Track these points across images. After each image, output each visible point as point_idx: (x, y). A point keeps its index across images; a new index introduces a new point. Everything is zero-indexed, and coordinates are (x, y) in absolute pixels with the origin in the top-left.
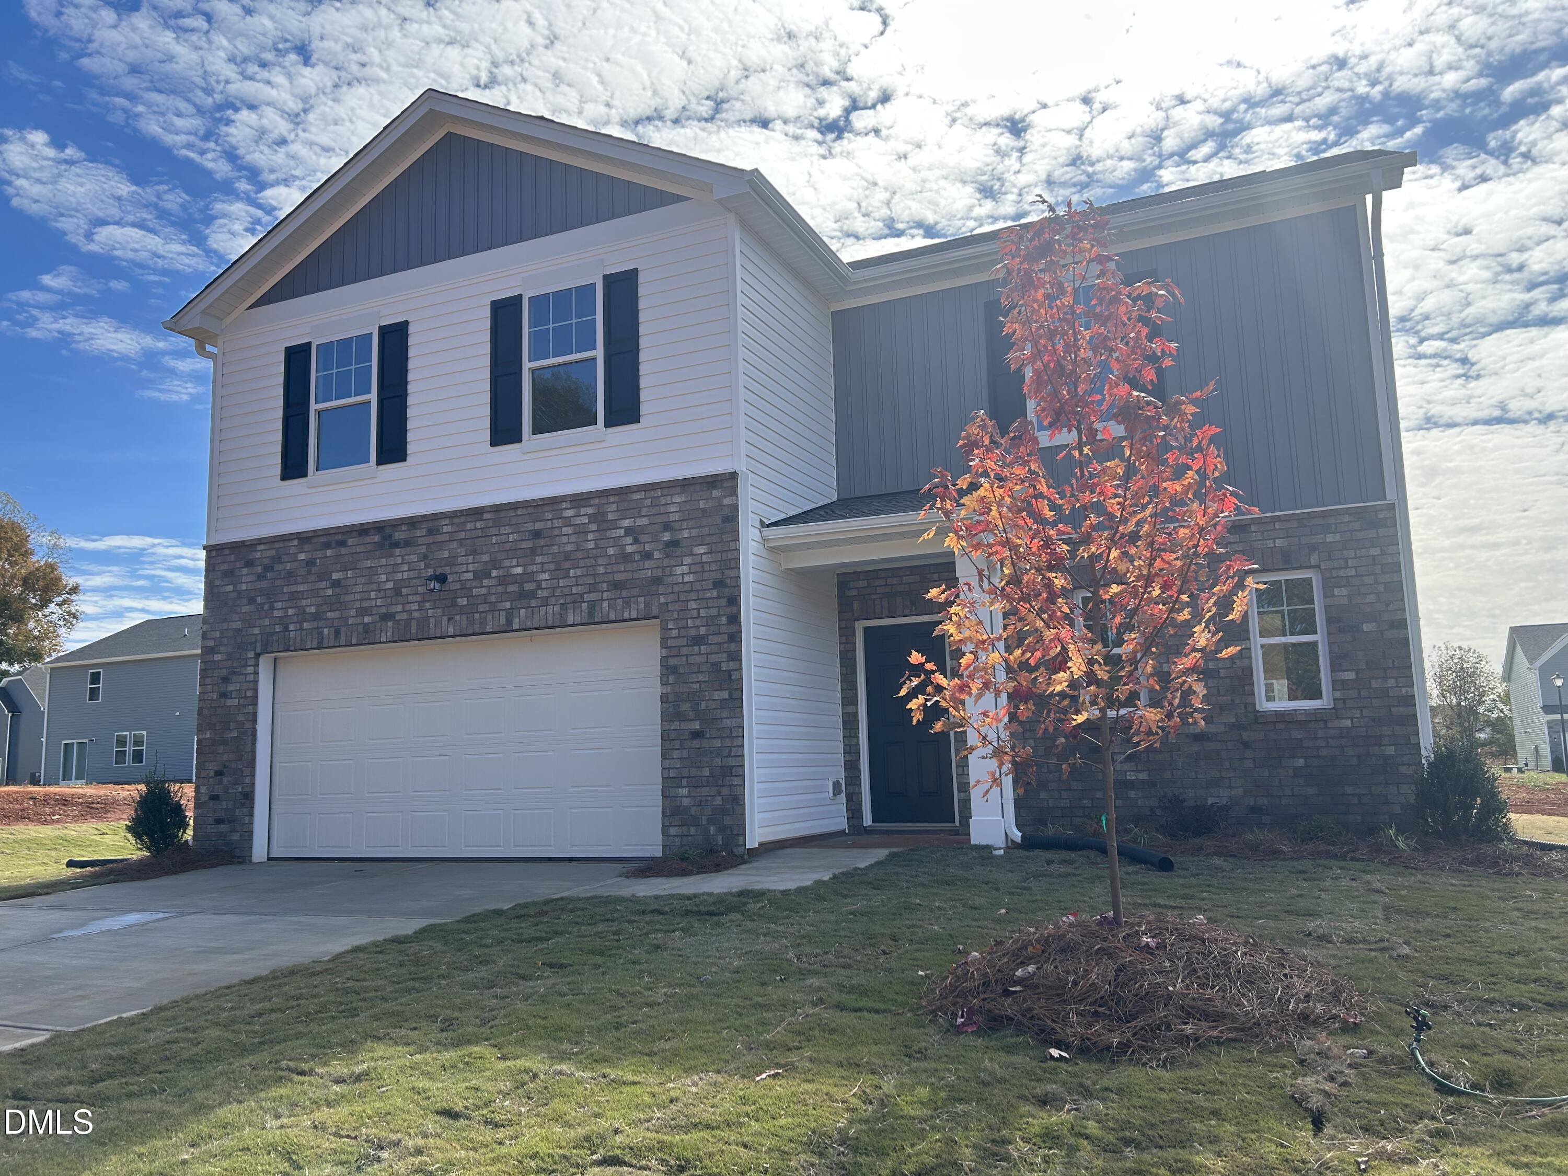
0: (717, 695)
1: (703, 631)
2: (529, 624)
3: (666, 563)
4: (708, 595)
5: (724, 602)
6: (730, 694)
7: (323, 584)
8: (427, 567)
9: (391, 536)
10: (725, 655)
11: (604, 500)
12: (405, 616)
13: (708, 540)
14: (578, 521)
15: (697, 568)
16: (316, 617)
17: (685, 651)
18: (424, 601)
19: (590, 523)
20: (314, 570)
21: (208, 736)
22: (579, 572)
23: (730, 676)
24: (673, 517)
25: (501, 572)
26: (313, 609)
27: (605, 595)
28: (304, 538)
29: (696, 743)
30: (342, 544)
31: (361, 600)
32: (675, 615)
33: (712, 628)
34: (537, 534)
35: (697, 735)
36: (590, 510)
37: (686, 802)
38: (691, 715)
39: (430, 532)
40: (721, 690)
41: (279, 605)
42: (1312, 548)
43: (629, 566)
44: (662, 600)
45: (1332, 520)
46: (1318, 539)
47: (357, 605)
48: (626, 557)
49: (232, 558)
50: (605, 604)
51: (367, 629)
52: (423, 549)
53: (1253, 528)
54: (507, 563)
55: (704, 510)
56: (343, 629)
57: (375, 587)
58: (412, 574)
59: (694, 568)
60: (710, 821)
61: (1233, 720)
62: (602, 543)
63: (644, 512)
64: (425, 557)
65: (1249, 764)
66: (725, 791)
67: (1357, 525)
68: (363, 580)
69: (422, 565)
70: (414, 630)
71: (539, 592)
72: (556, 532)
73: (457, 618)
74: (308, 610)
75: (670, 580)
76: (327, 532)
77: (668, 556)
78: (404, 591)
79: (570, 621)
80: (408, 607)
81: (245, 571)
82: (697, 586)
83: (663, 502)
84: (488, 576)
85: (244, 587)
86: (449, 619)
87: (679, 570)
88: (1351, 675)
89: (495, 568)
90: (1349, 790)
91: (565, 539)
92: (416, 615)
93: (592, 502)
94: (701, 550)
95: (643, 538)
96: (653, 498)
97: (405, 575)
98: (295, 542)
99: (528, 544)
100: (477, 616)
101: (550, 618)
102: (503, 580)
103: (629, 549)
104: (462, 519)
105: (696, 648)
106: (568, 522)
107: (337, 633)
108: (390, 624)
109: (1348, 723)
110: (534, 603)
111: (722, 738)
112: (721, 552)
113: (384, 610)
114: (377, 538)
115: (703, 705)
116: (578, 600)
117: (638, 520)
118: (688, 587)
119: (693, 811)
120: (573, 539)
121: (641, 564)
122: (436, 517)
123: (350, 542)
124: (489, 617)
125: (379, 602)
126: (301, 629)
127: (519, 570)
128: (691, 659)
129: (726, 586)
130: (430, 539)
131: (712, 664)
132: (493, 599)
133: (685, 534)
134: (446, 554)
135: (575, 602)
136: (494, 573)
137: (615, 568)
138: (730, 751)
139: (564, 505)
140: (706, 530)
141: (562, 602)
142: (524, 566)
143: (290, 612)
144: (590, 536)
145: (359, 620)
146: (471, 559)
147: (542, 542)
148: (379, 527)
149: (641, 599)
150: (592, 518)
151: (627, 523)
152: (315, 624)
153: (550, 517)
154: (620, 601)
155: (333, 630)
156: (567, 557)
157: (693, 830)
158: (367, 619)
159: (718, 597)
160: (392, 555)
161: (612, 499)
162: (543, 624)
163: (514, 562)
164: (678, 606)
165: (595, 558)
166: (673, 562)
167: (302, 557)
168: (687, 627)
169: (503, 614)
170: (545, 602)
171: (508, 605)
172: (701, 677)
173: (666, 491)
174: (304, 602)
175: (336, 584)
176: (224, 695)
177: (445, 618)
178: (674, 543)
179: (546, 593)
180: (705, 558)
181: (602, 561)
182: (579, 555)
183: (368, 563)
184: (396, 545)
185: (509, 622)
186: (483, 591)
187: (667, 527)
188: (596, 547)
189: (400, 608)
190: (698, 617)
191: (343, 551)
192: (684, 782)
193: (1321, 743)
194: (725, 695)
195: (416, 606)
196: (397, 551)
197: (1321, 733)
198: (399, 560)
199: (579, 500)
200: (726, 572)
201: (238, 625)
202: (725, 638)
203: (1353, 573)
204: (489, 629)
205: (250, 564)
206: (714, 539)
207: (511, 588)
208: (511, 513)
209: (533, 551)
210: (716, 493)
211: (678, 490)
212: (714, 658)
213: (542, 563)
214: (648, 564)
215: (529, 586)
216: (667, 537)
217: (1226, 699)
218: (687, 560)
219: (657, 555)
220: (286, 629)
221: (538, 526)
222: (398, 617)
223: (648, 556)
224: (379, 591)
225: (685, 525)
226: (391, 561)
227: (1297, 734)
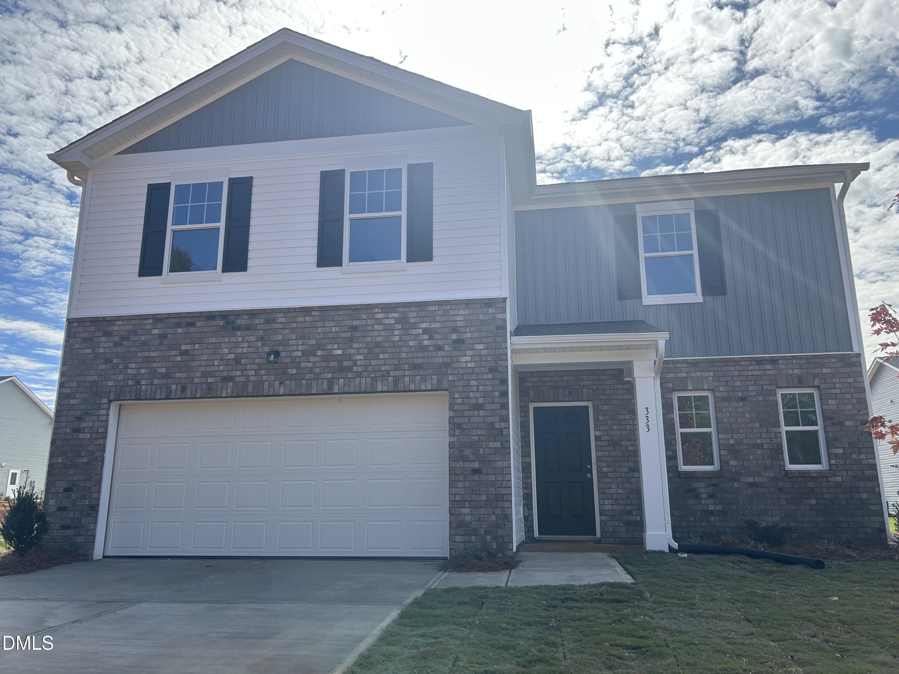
0: (491, 445)
1: (481, 400)
2: (346, 389)
3: (453, 353)
4: (485, 377)
5: (497, 382)
6: (502, 444)
7: (174, 353)
8: (263, 345)
9: (233, 322)
10: (498, 418)
11: (407, 309)
12: (243, 379)
13: (485, 340)
14: (387, 321)
15: (477, 358)
16: (165, 376)
17: (467, 413)
18: (260, 369)
19: (395, 324)
20: (165, 342)
21: (60, 460)
22: (386, 356)
23: (502, 432)
24: (459, 324)
25: (325, 353)
26: (163, 370)
27: (406, 372)
28: (157, 319)
29: (476, 477)
30: (192, 325)
31: (206, 366)
32: (461, 389)
33: (488, 399)
34: (354, 328)
35: (476, 471)
36: (396, 315)
37: (468, 518)
38: (472, 457)
39: (267, 321)
40: (495, 441)
41: (134, 365)
42: (815, 376)
43: (425, 354)
44: (450, 378)
45: (825, 361)
46: (818, 371)
47: (203, 369)
48: (423, 348)
49: (93, 328)
50: (407, 379)
51: (210, 387)
52: (261, 333)
53: (780, 362)
54: (329, 347)
55: (482, 322)
56: (189, 387)
57: (219, 357)
58: (250, 350)
59: (474, 359)
60: (487, 532)
61: (772, 475)
62: (404, 338)
63: (438, 319)
64: (262, 339)
65: (783, 502)
66: (498, 511)
67: (840, 365)
68: (208, 352)
69: (259, 344)
70: (250, 389)
71: (355, 368)
72: (370, 328)
73: (288, 382)
74: (158, 370)
75: (457, 365)
76: (179, 315)
77: (455, 349)
78: (243, 361)
79: (379, 388)
80: (245, 373)
81: (104, 339)
82: (477, 370)
83: (452, 313)
84: (315, 355)
85: (102, 351)
86: (281, 383)
87: (464, 359)
88: (840, 451)
89: (320, 350)
90: (842, 519)
91: (376, 333)
92: (253, 379)
93: (398, 310)
94: (481, 347)
95: (436, 336)
96: (444, 310)
97: (245, 350)
98: (151, 321)
99: (348, 335)
100: (304, 382)
101: (363, 386)
102: (326, 358)
103: (426, 343)
104: (294, 314)
105: (476, 412)
106: (379, 322)
107: (184, 389)
108: (230, 384)
109: (839, 479)
110: (350, 375)
111: (496, 474)
112: (495, 349)
113: (225, 374)
114: (221, 323)
115: (481, 451)
116: (385, 375)
117: (432, 324)
118: (470, 371)
119: (474, 525)
120: (382, 333)
121: (435, 353)
122: (273, 311)
123: (199, 324)
124: (314, 383)
125: (221, 368)
126: (152, 384)
127: (339, 352)
128: (472, 420)
129: (498, 372)
130: (267, 326)
131: (489, 424)
132: (317, 370)
133: (469, 335)
134: (280, 337)
135: (383, 376)
136: (319, 353)
137: (415, 355)
138: (502, 483)
139: (376, 310)
140: (484, 334)
141: (372, 375)
142: (344, 349)
143: (143, 371)
144: (396, 332)
145: (204, 380)
146: (300, 342)
147: (358, 334)
148: (224, 315)
149: (435, 377)
150: (398, 321)
151: (424, 325)
152: (164, 381)
153: (365, 317)
154: (418, 378)
155: (180, 386)
156: (378, 345)
157: (473, 538)
158: (210, 380)
159: (493, 379)
160: (234, 336)
161: (413, 309)
162: (357, 390)
163: (336, 346)
164: (462, 383)
165: (400, 347)
166: (458, 353)
167: (156, 332)
168: (469, 398)
169: (326, 382)
170: (359, 375)
171: (329, 375)
172: (479, 432)
173: (454, 307)
174: (155, 365)
175: (185, 353)
176: (77, 430)
177: (277, 382)
178: (460, 341)
179: (360, 369)
180: (483, 353)
181: (404, 349)
182: (387, 344)
183: (214, 340)
184: (239, 328)
185: (330, 387)
186: (310, 365)
187: (455, 330)
188: (401, 340)
189: (239, 373)
190: (478, 391)
191: (192, 330)
192: (467, 504)
193: (825, 491)
194: (498, 445)
195: (253, 373)
196: (239, 333)
197: (824, 484)
198: (240, 339)
199: (388, 308)
200: (499, 362)
201: (95, 378)
202: (498, 406)
203: (838, 391)
204: (313, 391)
205: (107, 334)
206: (490, 340)
207: (332, 364)
208: (333, 313)
209: (351, 340)
210: (491, 310)
211: (463, 306)
212: (489, 420)
213: (358, 349)
214: (440, 354)
215: (346, 364)
216: (454, 336)
217: (768, 462)
218: (469, 353)
219: (446, 348)
220: (138, 383)
221: (356, 323)
222: (237, 379)
223: (440, 348)
224: (222, 360)
225: (468, 329)
226: (233, 339)
227: (811, 485)
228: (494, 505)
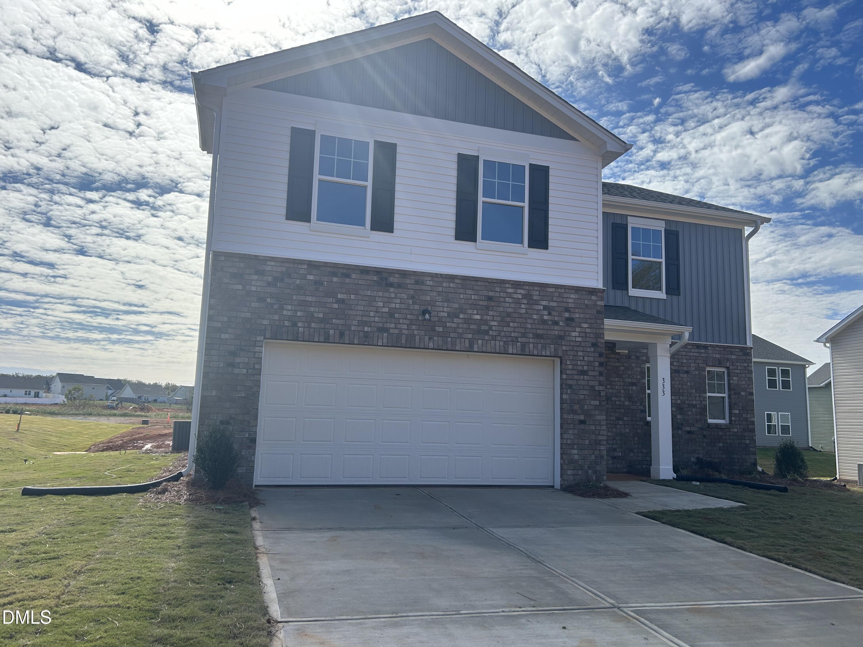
0: (593, 402)
1: (585, 368)
2: (484, 349)
3: (566, 329)
4: (589, 350)
5: (597, 355)
6: (600, 403)
7: (330, 300)
8: (414, 303)
9: (387, 279)
10: (597, 382)
11: (532, 288)
12: (396, 331)
13: (589, 321)
14: (515, 296)
15: (583, 335)
16: (321, 321)
17: (576, 377)
18: (411, 324)
19: (522, 299)
20: (321, 288)
22: (515, 325)
23: (600, 393)
24: (570, 305)
25: (466, 316)
26: (321, 315)
27: (531, 340)
28: (312, 265)
29: (582, 426)
30: (348, 276)
31: (362, 316)
32: (571, 357)
33: (590, 367)
34: (490, 298)
35: (582, 422)
36: (523, 292)
37: (576, 457)
38: (579, 411)
39: (417, 282)
40: (596, 400)
41: (289, 307)
42: (728, 360)
43: (545, 327)
44: (564, 348)
45: (733, 350)
46: (729, 356)
47: (360, 318)
48: (544, 322)
49: (242, 265)
50: (531, 346)
51: (366, 335)
52: (412, 292)
53: (709, 348)
54: (470, 311)
55: (587, 305)
56: (347, 333)
57: (374, 309)
58: (403, 306)
59: (582, 335)
60: (589, 467)
61: (701, 426)
62: (530, 311)
63: (555, 299)
64: (413, 297)
65: (705, 444)
66: (597, 453)
67: (740, 354)
68: (364, 303)
69: (411, 302)
70: (403, 341)
71: (491, 332)
72: (502, 300)
73: (436, 338)
74: (316, 315)
75: (569, 338)
76: (336, 266)
77: (567, 325)
78: (396, 315)
79: (510, 351)
80: (399, 326)
81: (255, 277)
82: (583, 344)
83: (565, 296)
84: (458, 317)
85: (254, 288)
86: (430, 339)
87: (574, 334)
88: (737, 412)
89: (462, 313)
90: (735, 456)
91: (507, 305)
92: (406, 332)
93: (524, 287)
94: (586, 326)
95: (554, 313)
96: (559, 293)
97: (398, 306)
98: (305, 266)
99: (485, 303)
100: (449, 339)
101: (497, 347)
102: (468, 321)
103: (546, 317)
104: (441, 279)
105: (582, 377)
106: (509, 295)
107: (342, 334)
108: (385, 335)
109: (736, 430)
110: (487, 337)
111: (595, 425)
112: (597, 329)
113: (381, 325)
114: (375, 278)
115: (586, 407)
116: (515, 340)
117: (550, 302)
118: (578, 344)
119: (580, 462)
120: (512, 305)
121: (552, 327)
122: (423, 274)
123: (354, 276)
124: (458, 341)
125: (377, 319)
126: (309, 327)
127: (478, 317)
128: (579, 382)
129: (598, 346)
130: (417, 287)
131: (591, 386)
132: (460, 331)
133: (577, 315)
134: (428, 298)
135: (513, 341)
136: (462, 316)
137: (537, 326)
138: (600, 432)
139: (507, 285)
140: (588, 316)
141: (504, 340)
142: (482, 315)
143: (299, 314)
144: (523, 306)
145: (360, 328)
146: (446, 304)
147: (493, 304)
148: (379, 272)
149: (552, 346)
150: (524, 296)
151: (544, 303)
152: (322, 325)
153: (499, 290)
154: (540, 345)
155: (338, 332)
156: (508, 315)
157: (580, 472)
158: (366, 329)
159: (594, 352)
160: (388, 291)
161: (536, 288)
162: (493, 351)
163: (475, 312)
164: (572, 353)
165: (526, 319)
166: (570, 329)
167: (311, 277)
168: (577, 365)
169: (467, 341)
170: (494, 338)
171: (470, 336)
172: (585, 392)
173: (567, 291)
174: (312, 309)
175: (342, 301)
176: (232, 365)
177: (427, 338)
178: (570, 319)
179: (494, 333)
180: (588, 330)
181: (529, 321)
182: (515, 315)
183: (369, 293)
184: (392, 285)
185: (471, 345)
186: (454, 325)
187: (567, 310)
188: (526, 313)
189: (393, 326)
190: (583, 360)
191: (347, 281)
192: (575, 446)
193: (728, 437)
194: (597, 403)
195: (405, 327)
196: (392, 290)
197: (728, 434)
198: (393, 295)
199: (517, 285)
200: (599, 339)
201: (248, 315)
202: (598, 373)
203: (738, 371)
204: (457, 348)
205: (261, 273)
206: (593, 321)
207: (472, 327)
208: (473, 283)
209: (487, 308)
210: (593, 298)
211: (573, 291)
212: (592, 383)
213: (493, 316)
214: (556, 327)
215: (484, 327)
216: (567, 315)
217: (699, 417)
218: (578, 329)
219: (561, 323)
220: (295, 324)
221: (491, 294)
222: (391, 331)
223: (556, 323)
224: (377, 312)
225: (577, 311)
226: (387, 295)
227: (721, 433)
228: (594, 448)
